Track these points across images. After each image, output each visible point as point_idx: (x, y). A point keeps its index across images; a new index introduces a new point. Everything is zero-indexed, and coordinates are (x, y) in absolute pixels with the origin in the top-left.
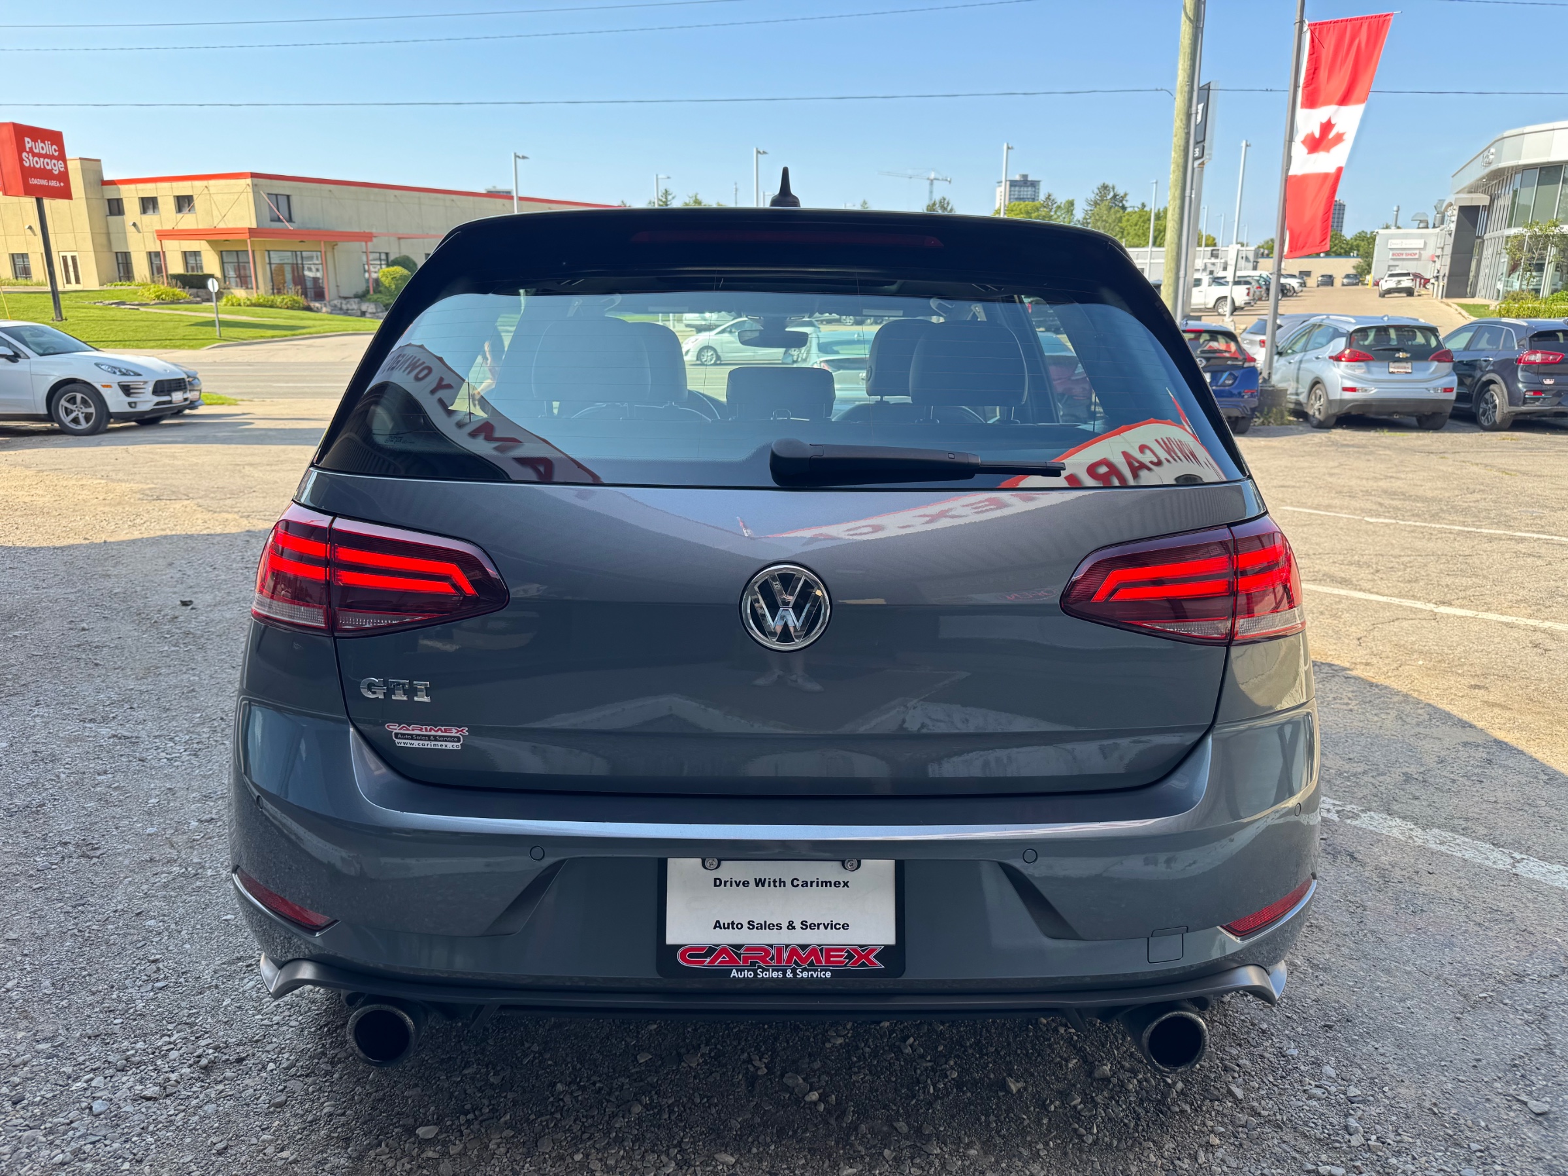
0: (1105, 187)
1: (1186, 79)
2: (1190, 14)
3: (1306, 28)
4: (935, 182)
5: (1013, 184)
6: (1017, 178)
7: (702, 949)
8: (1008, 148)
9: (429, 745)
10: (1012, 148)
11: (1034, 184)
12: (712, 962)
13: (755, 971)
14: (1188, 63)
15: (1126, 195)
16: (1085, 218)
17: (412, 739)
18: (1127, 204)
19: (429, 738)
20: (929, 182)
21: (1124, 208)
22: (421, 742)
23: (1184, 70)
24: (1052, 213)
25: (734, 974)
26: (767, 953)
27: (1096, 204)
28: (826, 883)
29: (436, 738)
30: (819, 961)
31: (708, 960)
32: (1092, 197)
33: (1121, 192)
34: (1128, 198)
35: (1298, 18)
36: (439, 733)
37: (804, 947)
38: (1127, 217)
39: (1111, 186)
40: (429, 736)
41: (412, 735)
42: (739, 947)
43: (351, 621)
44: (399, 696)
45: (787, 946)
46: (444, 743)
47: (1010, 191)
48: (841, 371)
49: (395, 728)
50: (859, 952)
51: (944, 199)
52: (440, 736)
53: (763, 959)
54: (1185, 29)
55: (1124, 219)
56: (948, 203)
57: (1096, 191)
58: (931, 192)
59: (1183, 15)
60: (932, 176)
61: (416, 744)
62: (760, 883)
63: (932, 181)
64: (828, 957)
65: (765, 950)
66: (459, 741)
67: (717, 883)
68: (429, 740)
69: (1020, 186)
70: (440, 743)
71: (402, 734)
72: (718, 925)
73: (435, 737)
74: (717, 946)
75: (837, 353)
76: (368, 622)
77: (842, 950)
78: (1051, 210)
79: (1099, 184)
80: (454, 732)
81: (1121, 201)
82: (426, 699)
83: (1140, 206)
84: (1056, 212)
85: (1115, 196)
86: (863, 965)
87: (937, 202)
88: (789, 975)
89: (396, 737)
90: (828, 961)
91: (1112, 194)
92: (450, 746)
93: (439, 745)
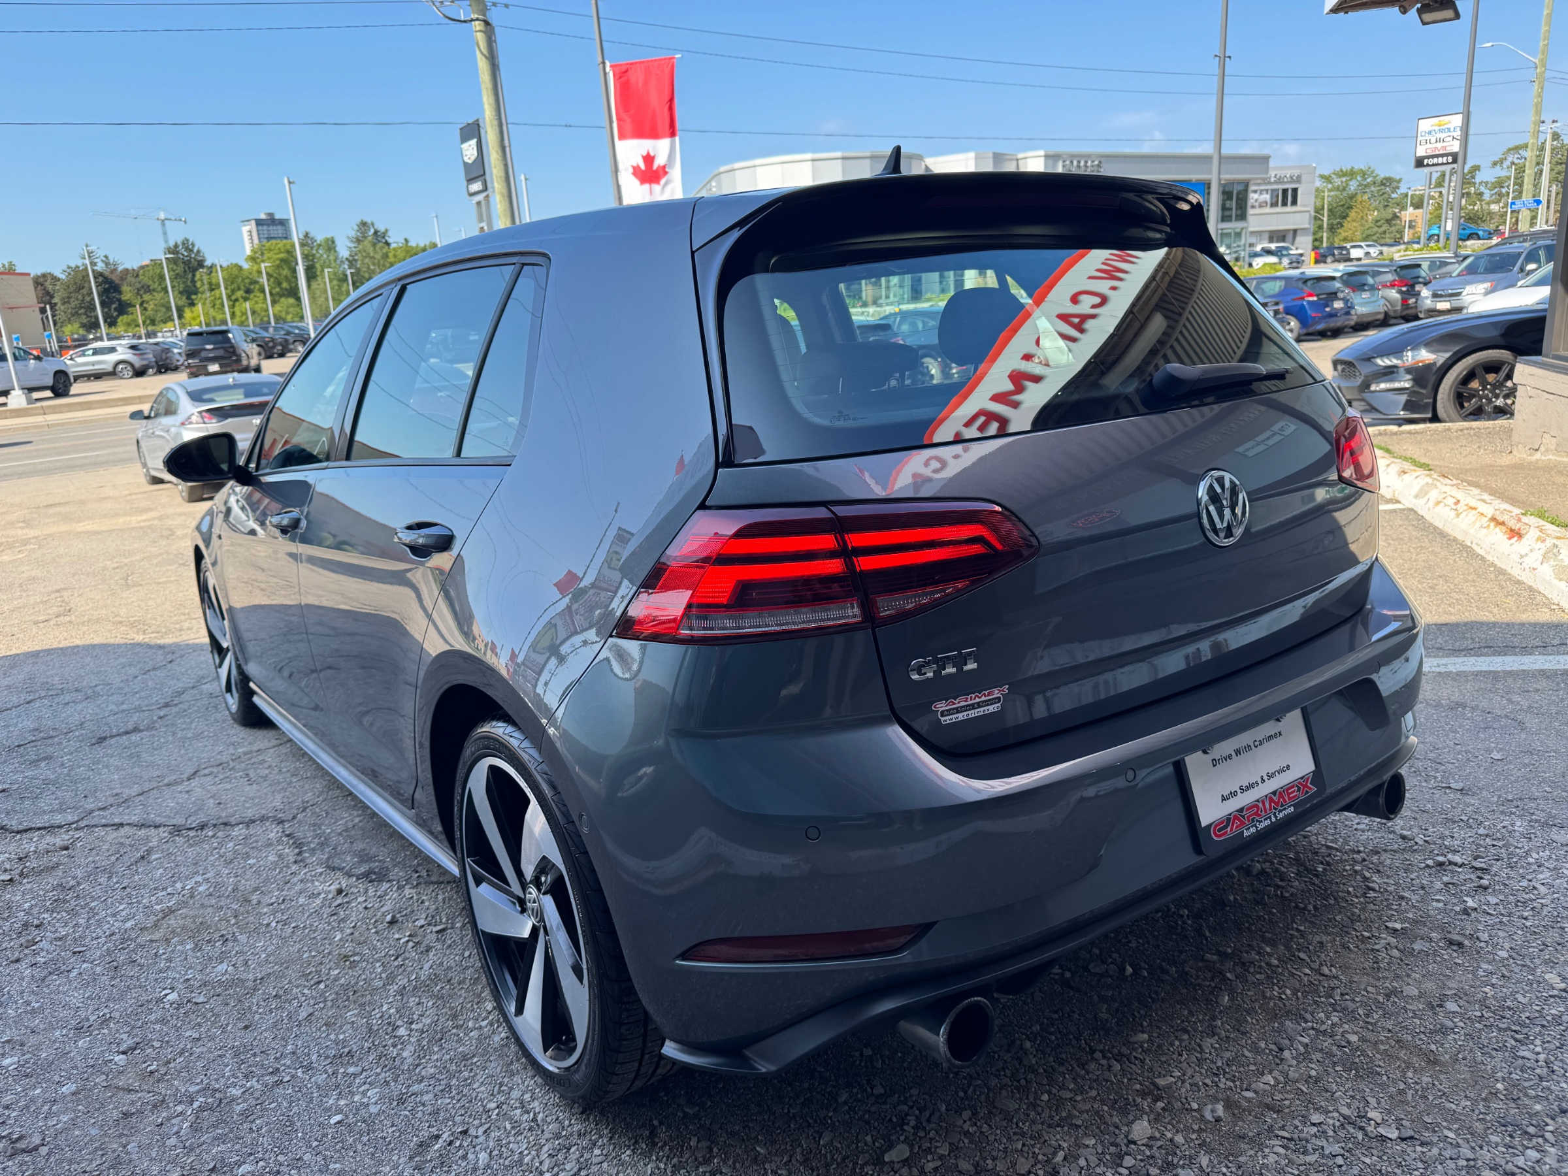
0: (364, 224)
1: (494, 114)
2: (485, 51)
3: (608, 69)
4: (166, 222)
5: (259, 223)
6: (263, 216)
7: (1223, 822)
8: (290, 183)
9: (973, 713)
10: (293, 183)
11: (283, 223)
12: (1231, 830)
13: (1255, 826)
14: (492, 99)
15: (387, 231)
16: (351, 256)
17: (958, 712)
18: (390, 240)
19: (972, 707)
20: (159, 222)
21: (387, 244)
22: (965, 713)
23: (489, 104)
24: (314, 252)
25: (1246, 834)
26: (1257, 806)
27: (358, 241)
28: (1271, 737)
29: (979, 705)
30: (1285, 801)
31: (1229, 829)
32: (353, 234)
33: (382, 229)
34: (389, 233)
35: (600, 60)
36: (983, 698)
37: (1274, 793)
38: (393, 252)
39: (369, 222)
40: (973, 705)
41: (956, 708)
42: (1241, 810)
43: (888, 606)
44: (950, 670)
45: (1266, 796)
46: (986, 708)
47: (258, 230)
48: (230, 420)
49: (942, 706)
50: (1300, 784)
51: (188, 240)
52: (983, 702)
53: (1257, 814)
54: (483, 65)
55: (391, 255)
56: (193, 245)
57: (356, 228)
58: (165, 234)
59: (478, 52)
60: (162, 216)
61: (961, 716)
62: (1238, 752)
63: (163, 221)
64: (1289, 794)
65: (1254, 806)
66: (999, 701)
67: (1215, 763)
68: (974, 708)
69: (268, 225)
70: (982, 709)
71: (947, 710)
72: (1224, 799)
73: (978, 703)
74: (1230, 815)
75: (211, 400)
76: (908, 602)
77: (1293, 787)
78: (312, 248)
79: (358, 221)
80: (996, 693)
81: (384, 237)
82: (975, 666)
83: (403, 241)
84: (317, 250)
85: (376, 232)
86: (1307, 792)
87: (179, 243)
88: (1274, 819)
89: (942, 716)
90: (1289, 799)
91: (372, 231)
92: (991, 709)
93: (982, 711)
